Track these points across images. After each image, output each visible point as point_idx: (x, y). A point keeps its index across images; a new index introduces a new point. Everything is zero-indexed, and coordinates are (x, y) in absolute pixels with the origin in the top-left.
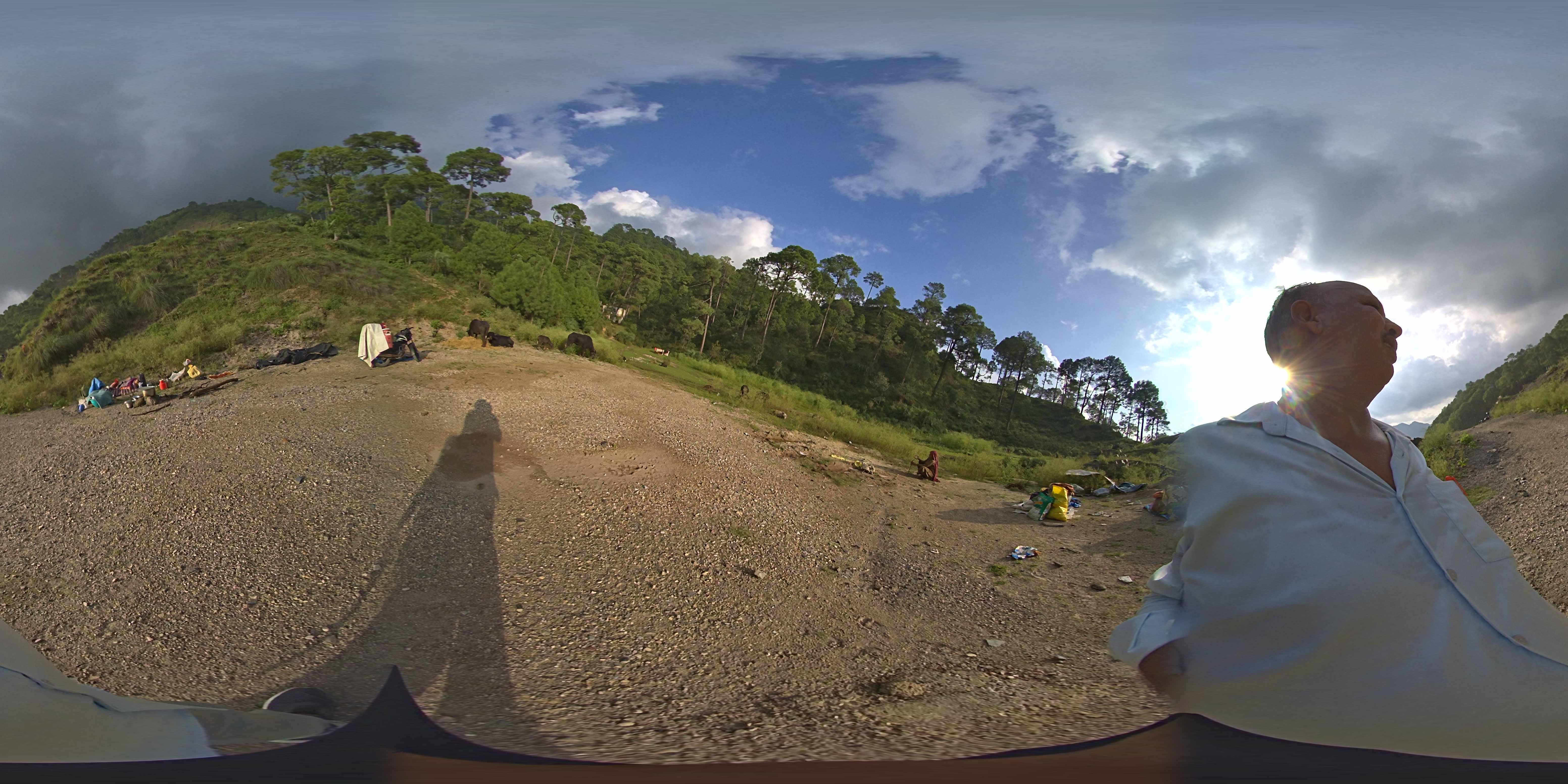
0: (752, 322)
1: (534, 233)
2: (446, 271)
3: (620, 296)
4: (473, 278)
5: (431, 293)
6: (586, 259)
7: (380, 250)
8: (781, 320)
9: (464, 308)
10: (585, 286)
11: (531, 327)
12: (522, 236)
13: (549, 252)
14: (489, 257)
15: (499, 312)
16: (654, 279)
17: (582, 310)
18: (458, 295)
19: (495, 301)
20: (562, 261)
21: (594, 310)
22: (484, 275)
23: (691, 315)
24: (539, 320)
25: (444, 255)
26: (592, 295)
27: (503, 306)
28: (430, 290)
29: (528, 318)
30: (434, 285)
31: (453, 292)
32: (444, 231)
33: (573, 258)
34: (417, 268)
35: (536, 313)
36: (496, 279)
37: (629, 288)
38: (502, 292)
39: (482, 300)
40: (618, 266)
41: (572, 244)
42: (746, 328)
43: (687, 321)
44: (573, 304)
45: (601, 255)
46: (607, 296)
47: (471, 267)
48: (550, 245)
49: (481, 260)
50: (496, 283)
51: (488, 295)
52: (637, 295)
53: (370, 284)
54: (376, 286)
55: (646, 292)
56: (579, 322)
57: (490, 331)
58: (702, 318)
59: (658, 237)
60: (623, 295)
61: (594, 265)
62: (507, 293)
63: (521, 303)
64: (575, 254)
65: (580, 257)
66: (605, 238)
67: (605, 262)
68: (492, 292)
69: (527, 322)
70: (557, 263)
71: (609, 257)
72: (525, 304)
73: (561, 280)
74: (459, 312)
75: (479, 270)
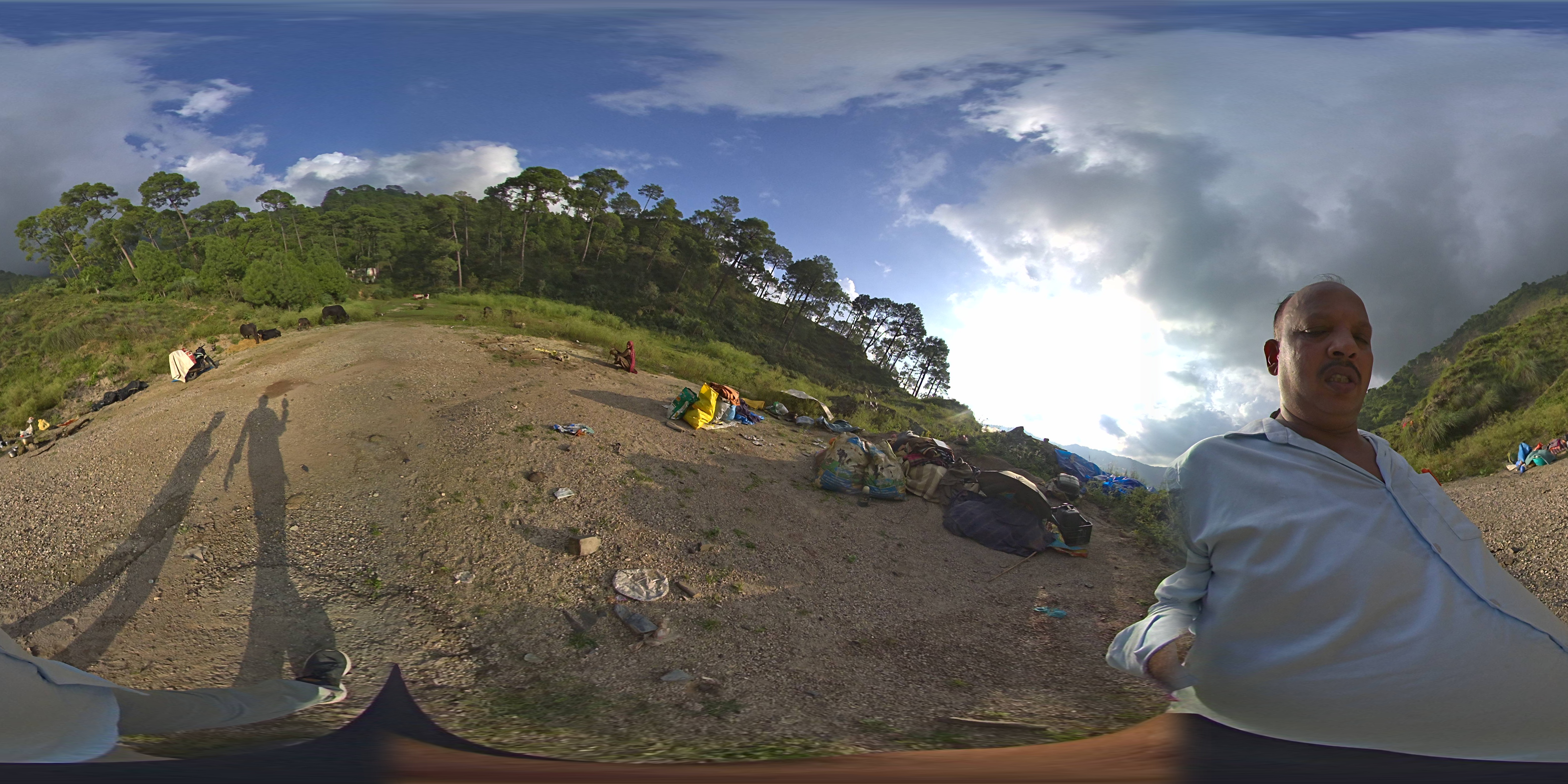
0: (508, 247)
1: (256, 229)
2: (198, 292)
3: (364, 258)
4: (223, 290)
5: (195, 315)
6: (315, 234)
7: (136, 292)
8: (540, 241)
9: (227, 318)
10: (324, 261)
11: (290, 315)
12: (247, 235)
13: (278, 241)
14: (229, 267)
15: (258, 311)
16: (390, 232)
17: (331, 283)
18: (218, 309)
19: (251, 303)
20: (294, 244)
21: (342, 279)
22: (231, 284)
23: (441, 255)
24: (295, 306)
25: (189, 278)
26: (335, 266)
27: (260, 306)
28: (193, 313)
29: (285, 307)
30: (195, 308)
31: (212, 308)
32: (175, 255)
33: (303, 238)
34: (173, 298)
35: (290, 301)
36: (243, 284)
37: (369, 248)
38: (254, 294)
39: (240, 307)
40: (350, 230)
41: (296, 225)
42: (503, 254)
43: (438, 262)
44: (321, 280)
45: (328, 226)
46: (351, 261)
47: (217, 281)
48: (276, 235)
49: (223, 272)
50: (245, 287)
51: (243, 300)
52: (380, 250)
53: (145, 324)
54: (150, 324)
55: (387, 246)
56: (332, 294)
57: (258, 329)
58: (453, 256)
59: (379, 189)
60: (366, 255)
61: (327, 236)
62: (258, 293)
63: (273, 297)
64: (303, 234)
65: (309, 234)
66: (325, 207)
67: (335, 230)
68: (245, 296)
69: (286, 312)
70: (291, 247)
71: (338, 224)
72: (278, 297)
73: (301, 263)
74: (225, 323)
75: (225, 281)
